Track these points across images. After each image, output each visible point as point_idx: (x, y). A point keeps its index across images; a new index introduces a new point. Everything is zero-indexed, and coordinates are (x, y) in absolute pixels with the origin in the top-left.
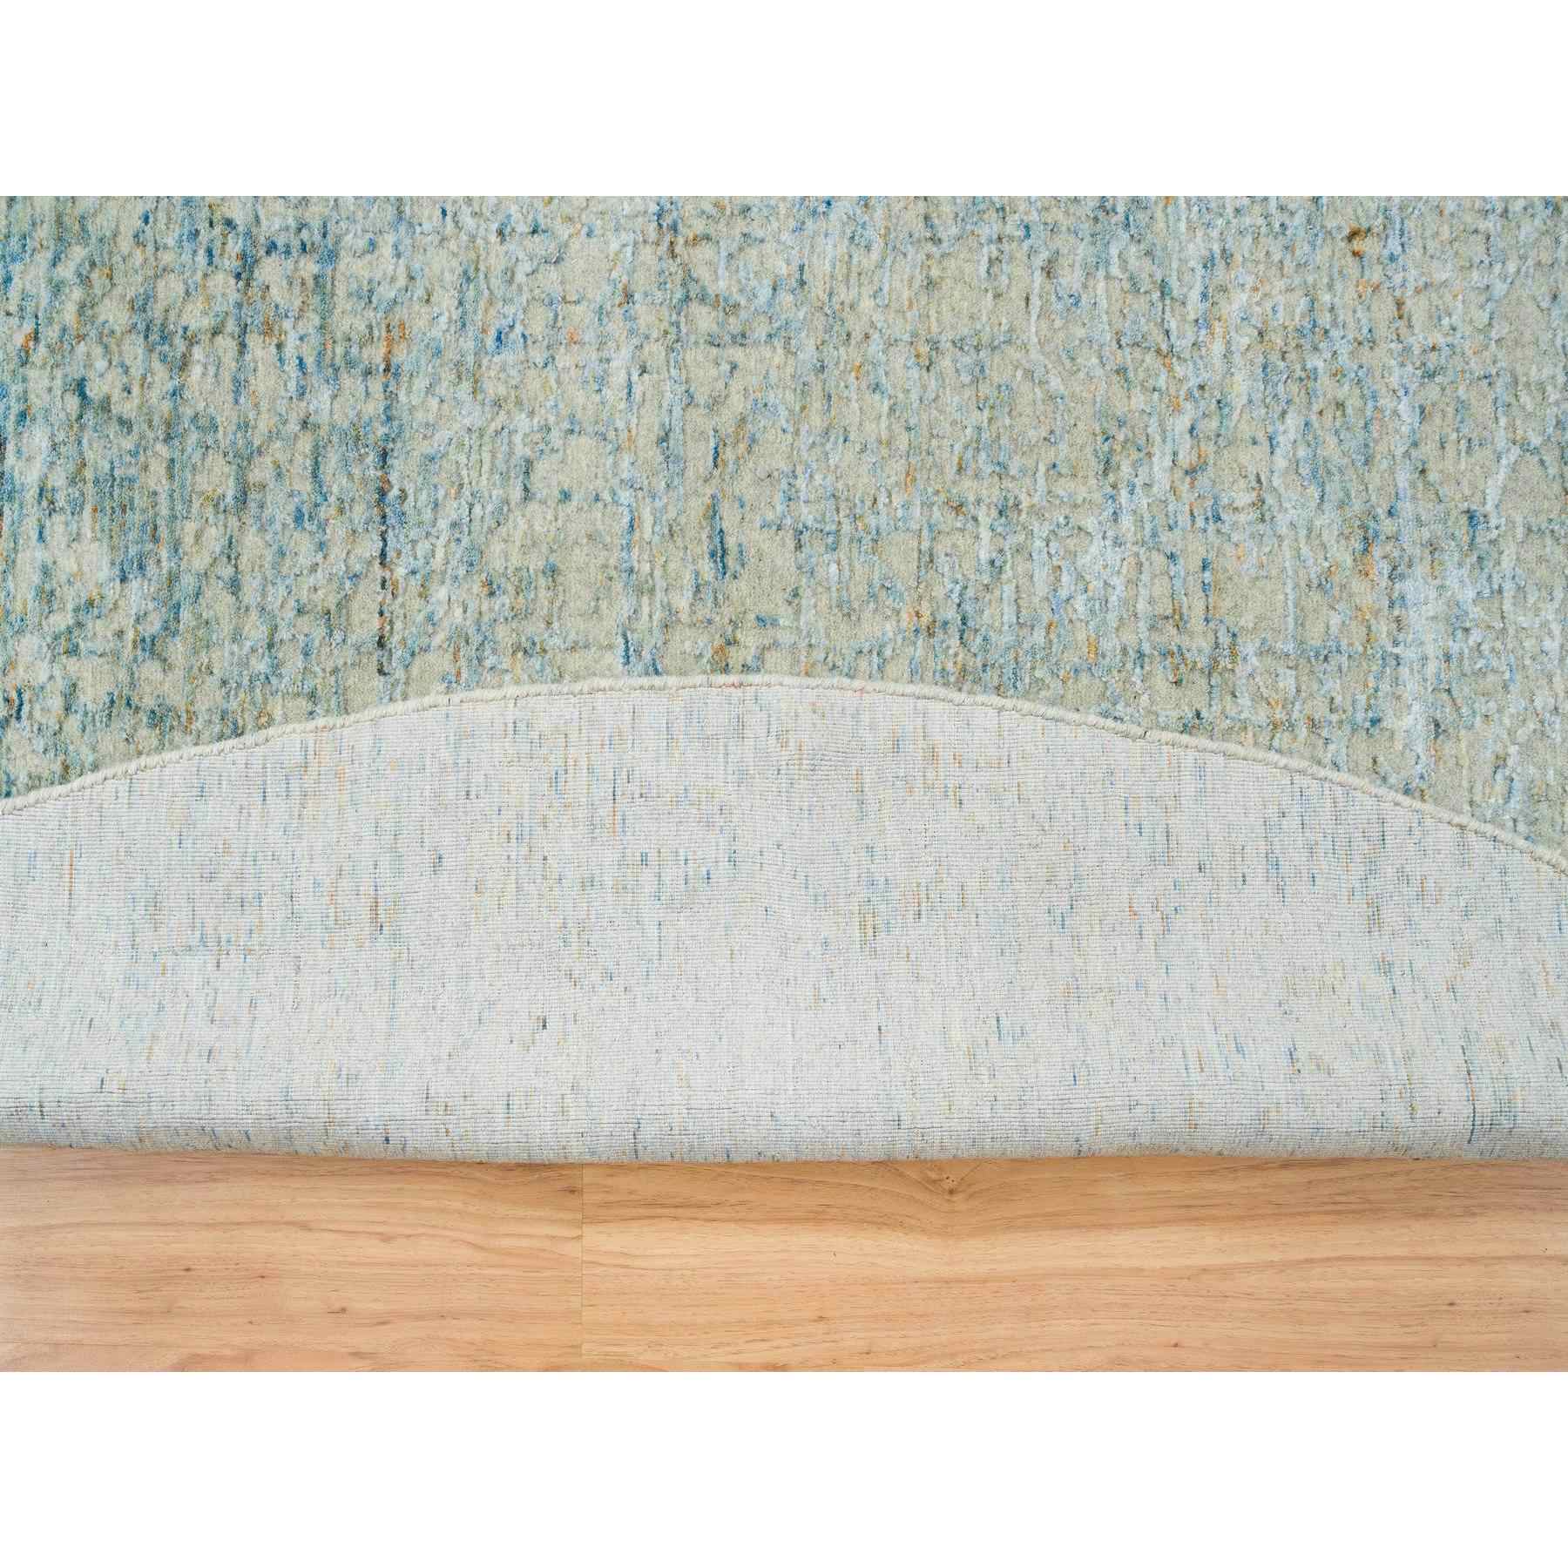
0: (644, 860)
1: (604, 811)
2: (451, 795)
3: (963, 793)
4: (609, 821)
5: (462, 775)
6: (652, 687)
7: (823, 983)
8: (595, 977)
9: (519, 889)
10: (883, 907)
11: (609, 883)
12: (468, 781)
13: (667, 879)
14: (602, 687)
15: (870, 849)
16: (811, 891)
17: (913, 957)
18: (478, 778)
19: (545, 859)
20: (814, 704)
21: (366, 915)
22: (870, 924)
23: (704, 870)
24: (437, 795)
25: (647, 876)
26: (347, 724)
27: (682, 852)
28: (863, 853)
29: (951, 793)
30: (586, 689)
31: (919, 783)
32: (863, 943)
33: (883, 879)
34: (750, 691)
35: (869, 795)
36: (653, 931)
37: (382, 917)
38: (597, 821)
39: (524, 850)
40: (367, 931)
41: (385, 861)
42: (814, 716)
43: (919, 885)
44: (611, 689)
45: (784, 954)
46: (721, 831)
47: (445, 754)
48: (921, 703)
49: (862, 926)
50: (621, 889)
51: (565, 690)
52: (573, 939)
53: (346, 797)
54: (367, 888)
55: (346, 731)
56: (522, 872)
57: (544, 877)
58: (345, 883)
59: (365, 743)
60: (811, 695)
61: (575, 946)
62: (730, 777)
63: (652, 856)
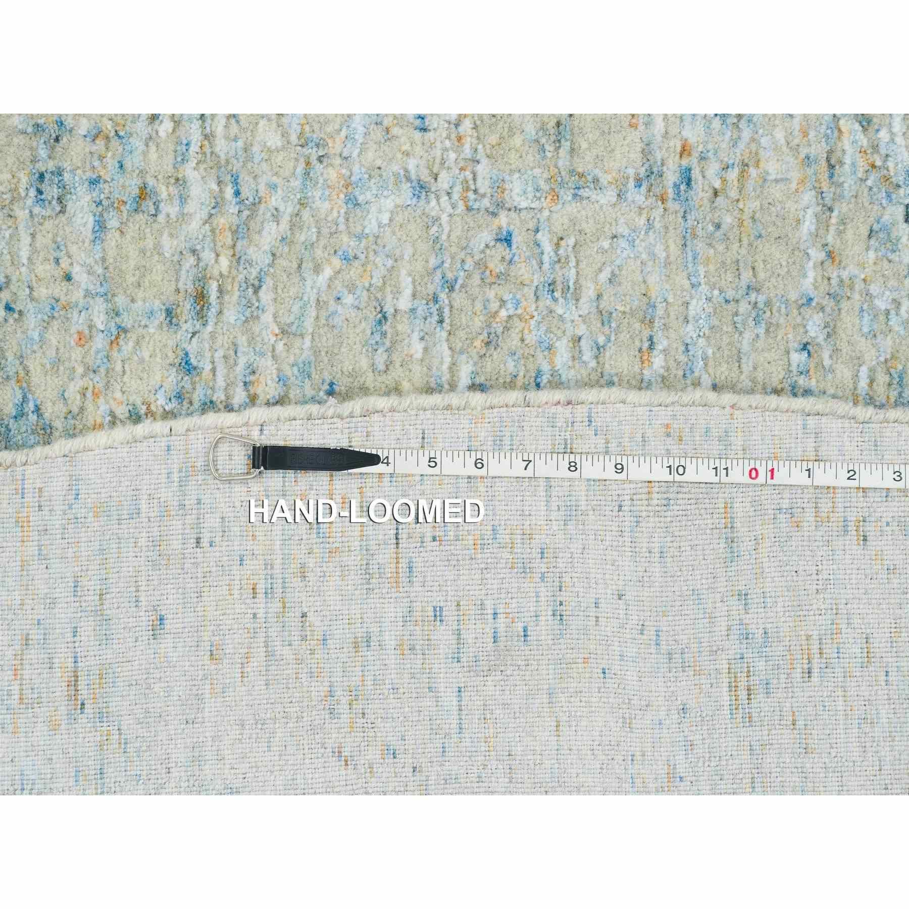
0: (438, 614)
1: (385, 556)
2: (176, 544)
3: (870, 528)
4: (390, 569)
5: (190, 519)
6: (448, 407)
7: (680, 758)
8: (373, 754)
9: (269, 654)
10: (761, 665)
11: (390, 641)
12: (198, 525)
13: (468, 637)
14: (379, 408)
15: (743, 596)
16: (664, 648)
17: (800, 723)
18: (212, 522)
19: (304, 615)
20: (667, 426)
21: (60, 689)
22: (742, 684)
23: (519, 627)
24: (155, 543)
25: (443, 635)
26: (31, 459)
27: (489, 604)
28: (733, 602)
29: (852, 527)
30: (358, 411)
31: (810, 516)
32: (734, 708)
33: (761, 631)
34: (581, 412)
35: (741, 529)
36: (450, 700)
37: (84, 692)
38: (374, 569)
39: (276, 606)
40: (63, 710)
41: (87, 627)
42: (669, 441)
43: (808, 637)
44: (393, 410)
45: (627, 724)
46: (543, 578)
47: (168, 495)
48: (812, 421)
49: (733, 688)
50: (406, 648)
51: (330, 412)
52: (343, 708)
53: (32, 549)
54: (63, 659)
55: (30, 470)
56: (273, 632)
57: (304, 638)
58: (33, 654)
59: (57, 487)
60: (663, 416)
61: (345, 718)
62: (554, 515)
63: (449, 613)
